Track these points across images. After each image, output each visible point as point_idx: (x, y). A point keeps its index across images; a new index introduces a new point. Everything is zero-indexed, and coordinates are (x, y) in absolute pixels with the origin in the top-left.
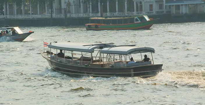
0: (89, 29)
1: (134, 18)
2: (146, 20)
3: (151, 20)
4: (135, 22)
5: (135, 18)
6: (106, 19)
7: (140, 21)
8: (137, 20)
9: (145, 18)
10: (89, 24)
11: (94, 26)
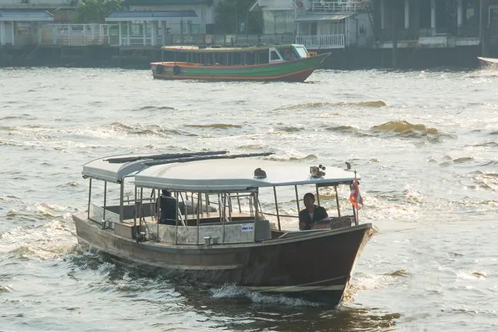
0: (159, 75)
1: (268, 50)
2: (297, 55)
3: (311, 55)
4: (270, 61)
5: (272, 49)
6: (201, 49)
7: (281, 60)
8: (275, 56)
9: (298, 50)
10: (161, 63)
11: (172, 70)
